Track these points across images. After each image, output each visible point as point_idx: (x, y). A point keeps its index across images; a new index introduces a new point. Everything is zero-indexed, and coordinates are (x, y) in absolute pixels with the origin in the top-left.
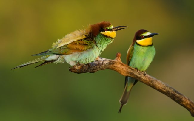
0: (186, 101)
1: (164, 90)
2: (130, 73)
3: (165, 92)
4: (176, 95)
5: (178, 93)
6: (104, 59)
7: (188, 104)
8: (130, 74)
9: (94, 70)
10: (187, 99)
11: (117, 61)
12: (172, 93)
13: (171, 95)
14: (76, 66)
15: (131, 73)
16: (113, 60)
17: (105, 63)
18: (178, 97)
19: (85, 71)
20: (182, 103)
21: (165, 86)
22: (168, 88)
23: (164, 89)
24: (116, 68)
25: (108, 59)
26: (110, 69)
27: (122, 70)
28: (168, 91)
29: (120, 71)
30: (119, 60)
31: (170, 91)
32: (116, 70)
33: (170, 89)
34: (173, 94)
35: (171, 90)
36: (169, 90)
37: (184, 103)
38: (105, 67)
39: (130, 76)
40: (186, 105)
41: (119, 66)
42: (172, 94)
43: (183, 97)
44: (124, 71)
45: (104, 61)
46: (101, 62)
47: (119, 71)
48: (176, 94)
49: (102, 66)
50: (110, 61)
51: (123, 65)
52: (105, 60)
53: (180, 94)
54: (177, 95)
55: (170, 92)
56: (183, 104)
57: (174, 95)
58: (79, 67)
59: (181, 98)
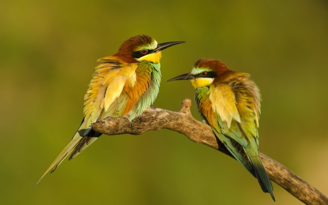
0: (312, 193)
1: (271, 172)
2: (207, 137)
3: (273, 175)
4: (292, 181)
5: (297, 178)
6: (159, 110)
7: (314, 199)
8: (207, 140)
9: (140, 130)
10: (314, 189)
11: (184, 114)
12: (286, 177)
13: (283, 182)
14: (106, 121)
15: (209, 137)
16: (175, 113)
17: (160, 116)
18: (295, 186)
19: (123, 131)
20: (302, 197)
21: (272, 164)
22: (279, 168)
23: (270, 170)
24: (182, 128)
25: (166, 110)
26: (170, 129)
27: (192, 132)
28: (279, 174)
29: (189, 133)
30: (187, 112)
31: (281, 174)
32: (181, 130)
33: (281, 169)
34: (288, 179)
35: (284, 171)
36: (280, 172)
37: (308, 198)
38: (160, 124)
39: (208, 143)
40: (310, 202)
41: (187, 123)
42: (285, 180)
43: (306, 186)
44: (197, 133)
45: (158, 113)
46: (154, 116)
47: (187, 133)
48: (293, 179)
49: (155, 122)
50: (171, 114)
51: (194, 122)
52: (161, 111)
53: (300, 180)
54: (295, 182)
55: (281, 176)
56: (306, 200)
57: (289, 182)
58: (111, 122)
59: (302, 189)
